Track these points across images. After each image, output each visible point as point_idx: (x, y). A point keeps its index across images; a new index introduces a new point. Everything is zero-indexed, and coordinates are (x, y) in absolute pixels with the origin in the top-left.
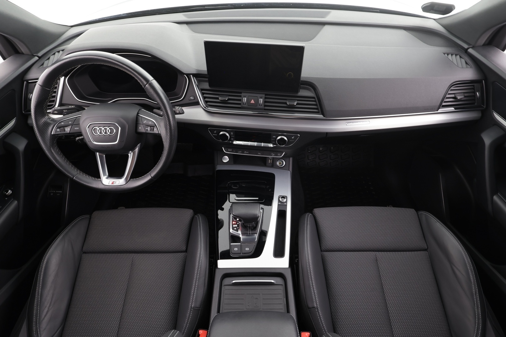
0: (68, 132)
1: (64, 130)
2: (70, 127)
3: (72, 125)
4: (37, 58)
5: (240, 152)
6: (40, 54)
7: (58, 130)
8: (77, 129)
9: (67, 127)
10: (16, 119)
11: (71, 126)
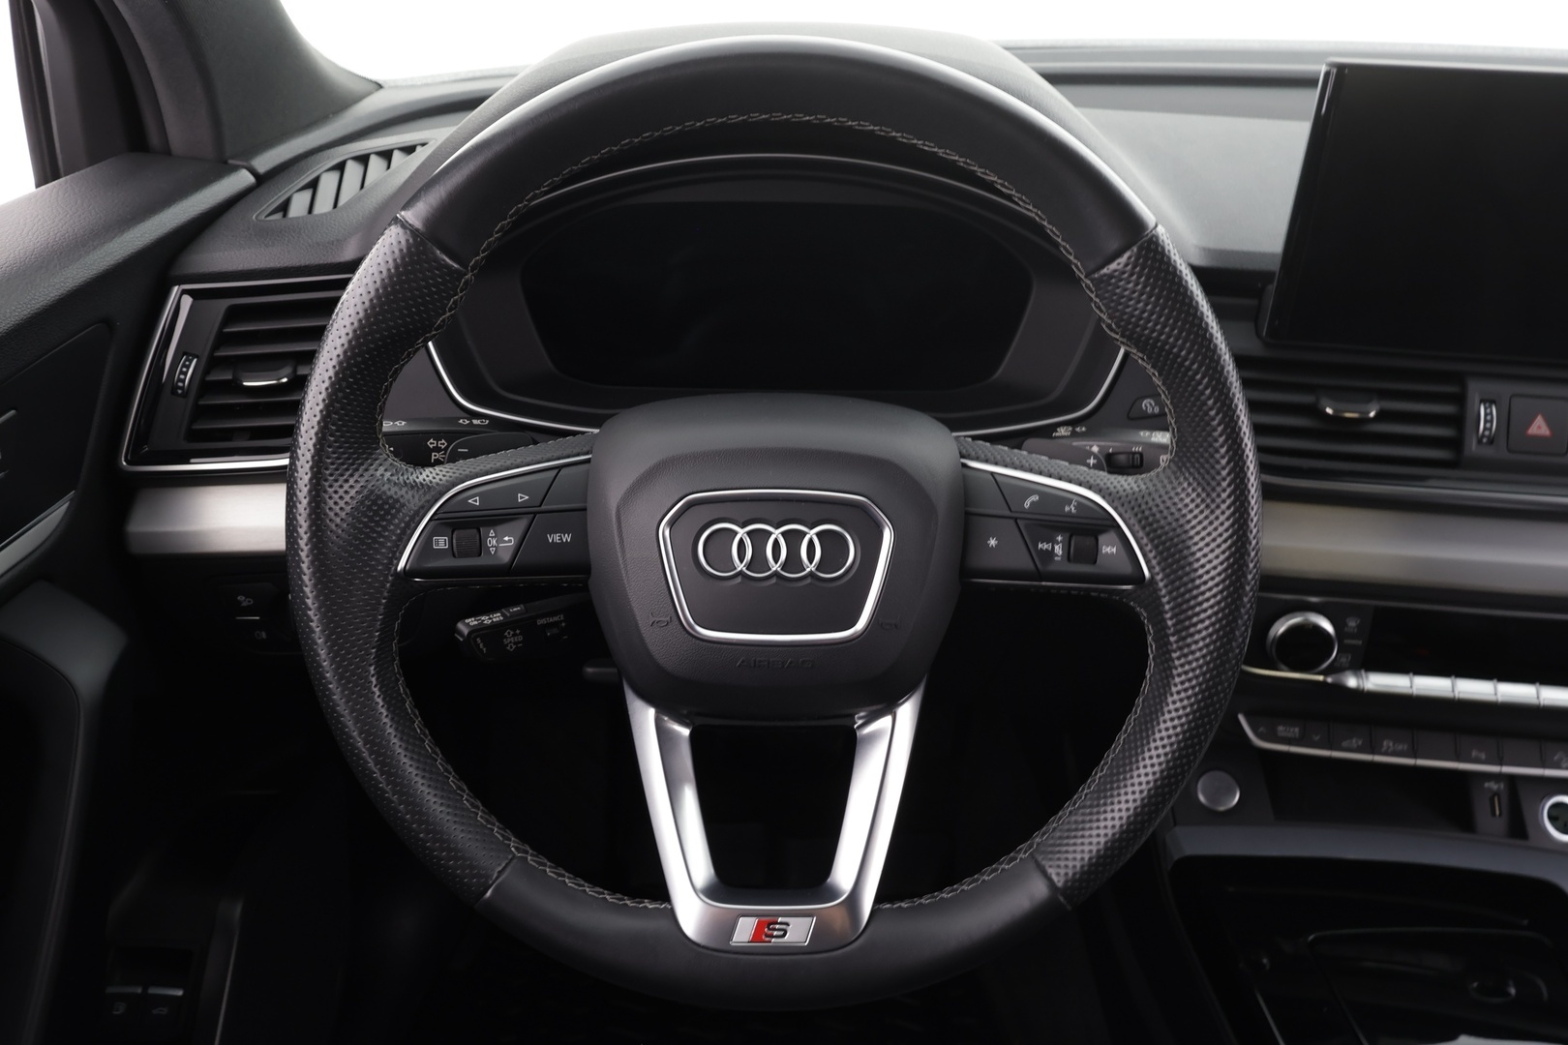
0: (506, 557)
1: (480, 548)
2: (521, 525)
3: (535, 513)
4: (243, 179)
5: (1355, 742)
6: (264, 162)
7: (441, 543)
8: (562, 544)
9: (499, 528)
10: (71, 500)
11: (523, 524)
